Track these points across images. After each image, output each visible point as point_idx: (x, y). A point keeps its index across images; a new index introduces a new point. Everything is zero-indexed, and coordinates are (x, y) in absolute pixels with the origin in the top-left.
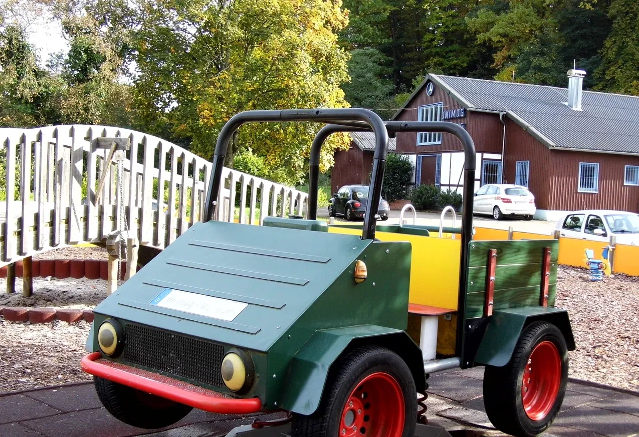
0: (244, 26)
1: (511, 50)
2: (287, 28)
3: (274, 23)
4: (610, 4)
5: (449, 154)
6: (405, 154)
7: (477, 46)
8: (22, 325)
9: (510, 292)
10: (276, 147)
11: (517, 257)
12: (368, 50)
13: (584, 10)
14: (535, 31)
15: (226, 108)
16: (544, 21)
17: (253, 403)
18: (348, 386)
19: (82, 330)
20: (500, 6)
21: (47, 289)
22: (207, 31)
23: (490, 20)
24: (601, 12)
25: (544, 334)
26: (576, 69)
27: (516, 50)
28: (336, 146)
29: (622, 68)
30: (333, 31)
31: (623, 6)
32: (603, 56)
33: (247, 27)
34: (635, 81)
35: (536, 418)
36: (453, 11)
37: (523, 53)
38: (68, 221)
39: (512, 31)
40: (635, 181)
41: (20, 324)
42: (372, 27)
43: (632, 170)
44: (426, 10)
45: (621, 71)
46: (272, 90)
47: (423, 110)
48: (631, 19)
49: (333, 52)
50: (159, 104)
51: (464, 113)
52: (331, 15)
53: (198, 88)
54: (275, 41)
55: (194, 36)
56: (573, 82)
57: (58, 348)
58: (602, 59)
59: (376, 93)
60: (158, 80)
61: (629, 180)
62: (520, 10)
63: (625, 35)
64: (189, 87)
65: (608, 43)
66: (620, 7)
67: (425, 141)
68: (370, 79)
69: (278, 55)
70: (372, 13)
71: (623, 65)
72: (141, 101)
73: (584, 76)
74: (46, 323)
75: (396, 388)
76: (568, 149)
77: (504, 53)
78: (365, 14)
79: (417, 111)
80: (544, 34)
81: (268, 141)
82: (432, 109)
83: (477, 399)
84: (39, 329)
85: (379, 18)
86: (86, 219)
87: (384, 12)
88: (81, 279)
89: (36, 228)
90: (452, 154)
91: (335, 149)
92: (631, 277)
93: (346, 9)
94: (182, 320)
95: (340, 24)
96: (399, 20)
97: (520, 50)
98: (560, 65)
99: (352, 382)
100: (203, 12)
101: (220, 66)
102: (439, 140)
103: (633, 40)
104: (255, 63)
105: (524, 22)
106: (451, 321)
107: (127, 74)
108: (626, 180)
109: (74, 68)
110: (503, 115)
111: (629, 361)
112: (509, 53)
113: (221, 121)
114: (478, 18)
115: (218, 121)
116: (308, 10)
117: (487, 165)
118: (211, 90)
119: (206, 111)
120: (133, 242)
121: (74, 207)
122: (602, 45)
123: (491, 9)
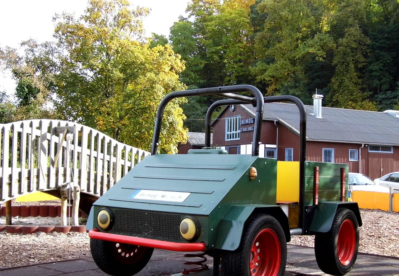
0: (122, 71)
1: (277, 85)
2: (149, 72)
3: (141, 69)
4: (333, 58)
5: (245, 146)
6: (218, 146)
7: (257, 83)
8: (18, 235)
9: (326, 192)
10: (142, 143)
11: (328, 172)
12: (192, 87)
13: (319, 61)
14: (290, 74)
15: (113, 119)
16: (296, 68)
17: (201, 245)
18: (254, 234)
19: (55, 237)
20: (269, 60)
21: (20, 222)
22: (100, 74)
23: (264, 68)
24: (328, 62)
25: (347, 215)
26: (317, 94)
27: (280, 85)
28: (179, 141)
29: (342, 95)
30: (176, 73)
31: (341, 58)
32: (331, 88)
33: (124, 71)
34: (350, 102)
35: (344, 264)
36: (241, 63)
37: (284, 87)
38: (38, 177)
39: (277, 74)
40: (356, 158)
41: (17, 235)
42: (194, 73)
43: (353, 152)
44: (225, 63)
45: (341, 96)
46: (140, 109)
47: (228, 120)
48: (346, 66)
49: (177, 85)
50: (71, 118)
51: (253, 121)
52: (174, 64)
53: (96, 108)
54: (142, 79)
55: (92, 77)
56: (316, 102)
57: (45, 245)
58: (330, 89)
59: (197, 112)
60: (71, 103)
61: (352, 158)
62: (281, 62)
63: (343, 75)
64: (90, 107)
65: (333, 80)
66: (339, 59)
67: (230, 138)
68: (194, 104)
69: (144, 88)
70: (193, 65)
71: (343, 93)
72: (60, 117)
73: (322, 98)
74: (32, 234)
75: (275, 237)
76: (316, 140)
77: (273, 87)
78: (190, 66)
79: (224, 121)
80: (296, 75)
81: (137, 140)
82: (234, 119)
83: (301, 262)
84: (30, 237)
85: (197, 68)
86: (49, 176)
87: (201, 65)
88: (37, 217)
89: (20, 181)
90: (247, 145)
91: (178, 143)
92: (363, 209)
93: (183, 60)
94: (151, 204)
95: (180, 69)
96: (209, 70)
97: (282, 85)
98: (306, 93)
99: (256, 232)
100: (98, 63)
101: (108, 95)
102: (239, 137)
103: (348, 78)
104: (129, 92)
105: (284, 69)
106: (295, 208)
107: (51, 101)
108: (350, 158)
109: (20, 97)
110: (277, 121)
111: (378, 247)
112: (276, 87)
113: (110, 127)
114: (257, 67)
115: (108, 127)
116: (161, 61)
117: (268, 151)
118: (103, 109)
119: (101, 121)
120: (77, 188)
121: (41, 168)
122: (329, 82)
123: (265, 61)
